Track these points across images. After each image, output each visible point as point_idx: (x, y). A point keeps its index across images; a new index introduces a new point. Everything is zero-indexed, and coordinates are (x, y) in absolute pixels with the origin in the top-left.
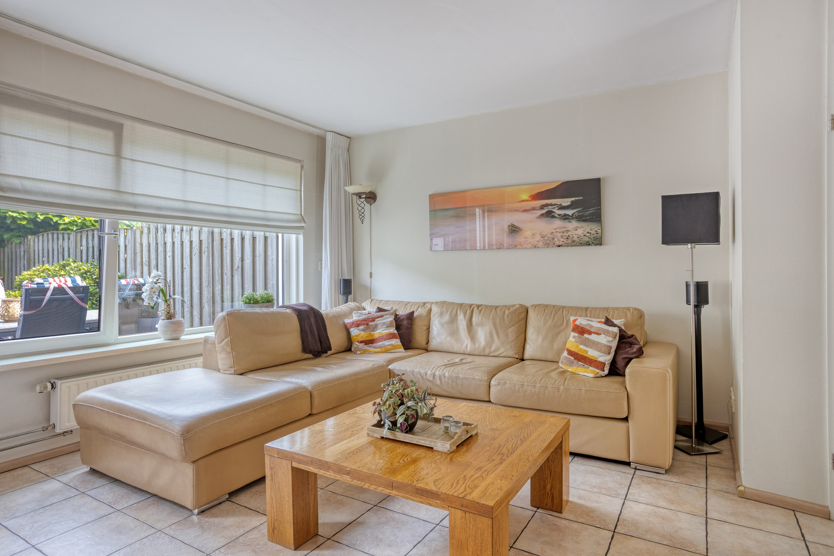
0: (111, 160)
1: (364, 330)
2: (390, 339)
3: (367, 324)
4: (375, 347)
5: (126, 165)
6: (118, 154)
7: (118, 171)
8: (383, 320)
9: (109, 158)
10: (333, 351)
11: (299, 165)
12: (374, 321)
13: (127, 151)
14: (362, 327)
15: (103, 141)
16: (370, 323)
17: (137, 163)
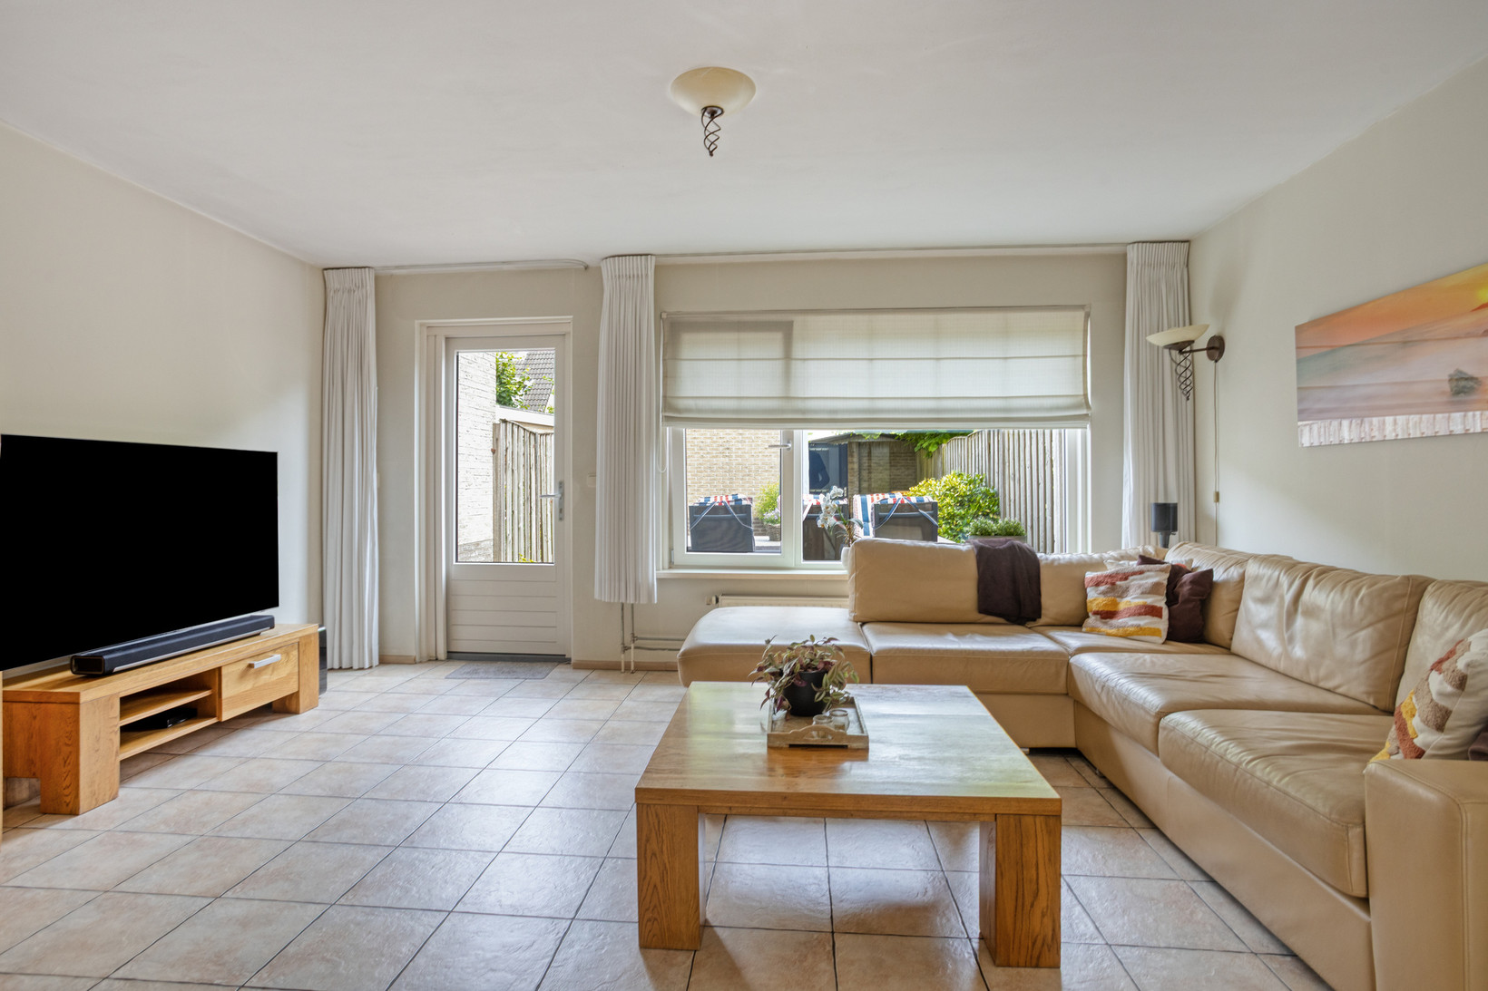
0: (779, 365)
1: (1104, 593)
2: (1140, 614)
3: (1113, 584)
4: (1111, 627)
5: (797, 367)
6: (788, 356)
7: (787, 375)
8: (1142, 579)
9: (777, 362)
10: (1043, 620)
11: (1081, 314)
12: (1126, 579)
13: (798, 351)
14: (1102, 588)
15: (771, 345)
16: (1118, 583)
17: (810, 362)
